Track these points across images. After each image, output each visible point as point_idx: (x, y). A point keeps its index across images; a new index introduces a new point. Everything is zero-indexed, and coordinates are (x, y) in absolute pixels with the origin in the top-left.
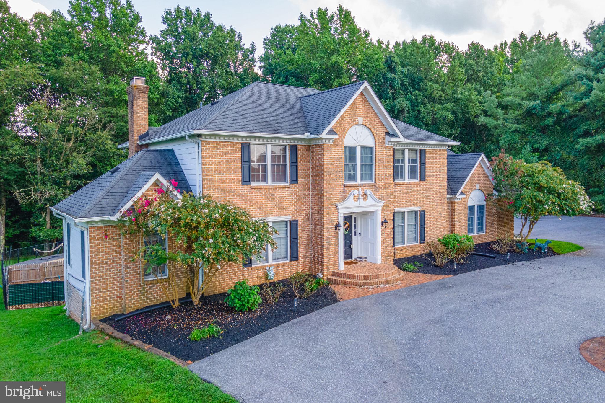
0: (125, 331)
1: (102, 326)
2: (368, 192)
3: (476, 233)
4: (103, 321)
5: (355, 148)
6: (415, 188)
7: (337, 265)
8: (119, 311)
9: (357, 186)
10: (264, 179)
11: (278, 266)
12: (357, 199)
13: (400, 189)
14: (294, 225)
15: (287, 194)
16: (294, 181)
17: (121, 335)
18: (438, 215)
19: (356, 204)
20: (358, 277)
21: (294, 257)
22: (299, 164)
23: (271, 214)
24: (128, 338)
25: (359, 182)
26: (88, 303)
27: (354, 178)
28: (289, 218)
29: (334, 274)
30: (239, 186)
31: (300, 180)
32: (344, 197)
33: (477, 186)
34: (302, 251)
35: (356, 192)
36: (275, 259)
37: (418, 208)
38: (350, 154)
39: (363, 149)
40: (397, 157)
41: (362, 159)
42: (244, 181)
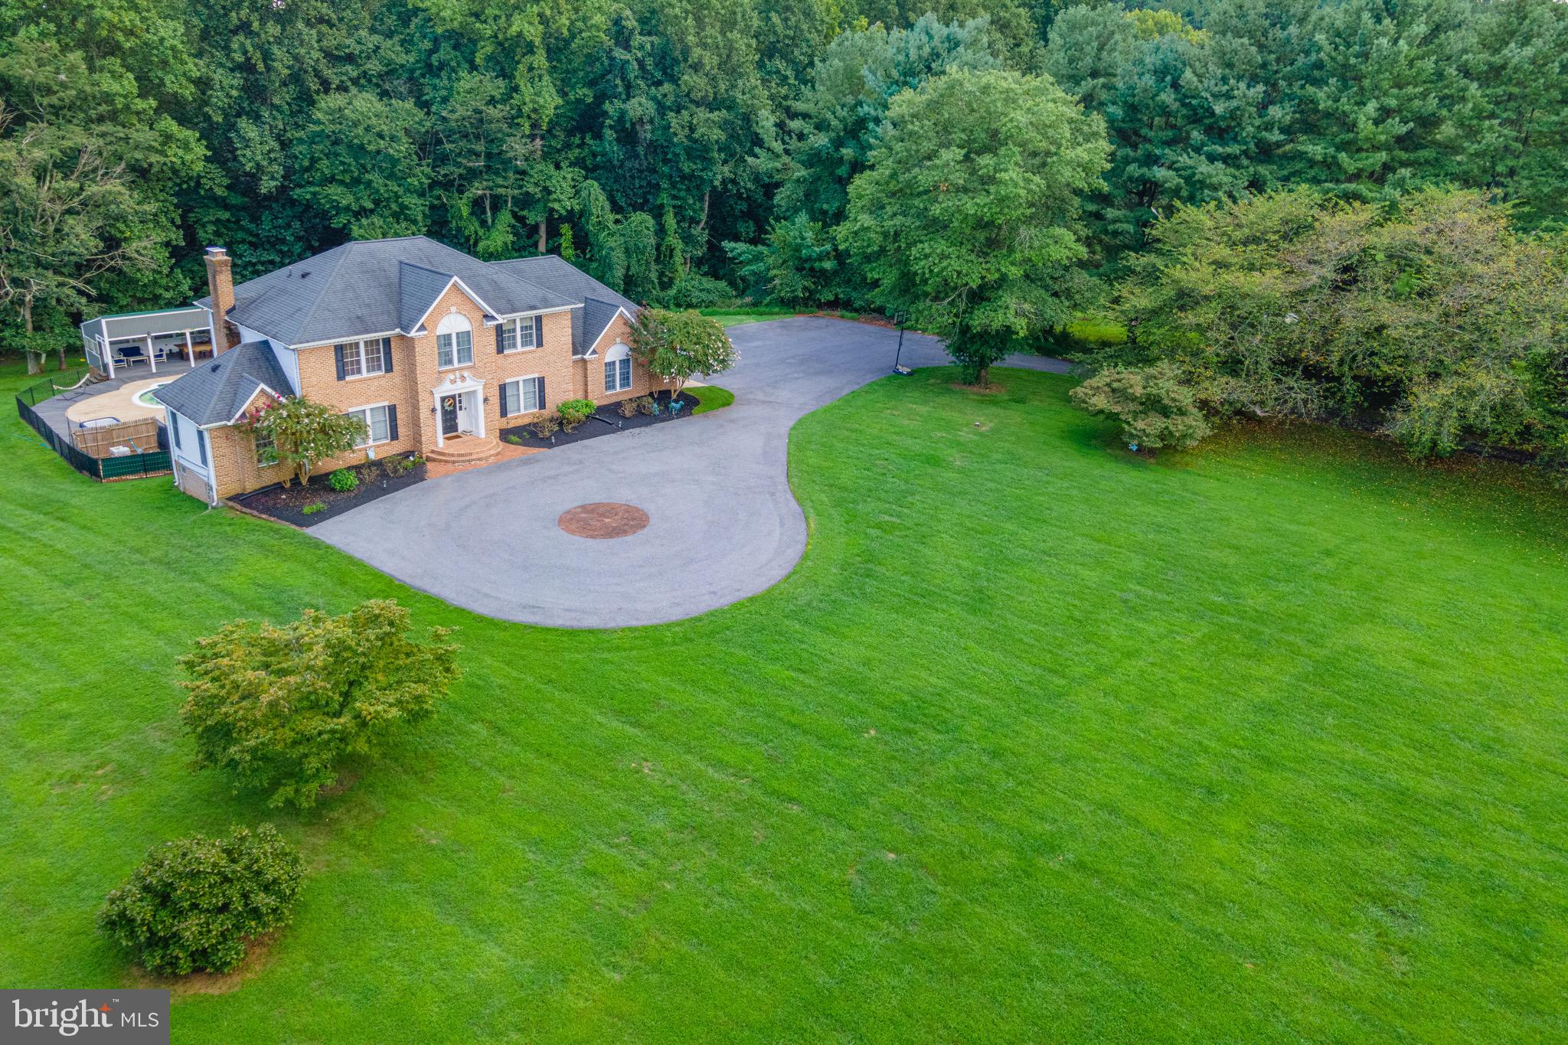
0: (251, 508)
1: (231, 503)
2: (466, 374)
3: (618, 389)
4: (230, 499)
5: (449, 336)
6: (530, 356)
7: (436, 443)
8: (239, 491)
9: (454, 370)
10: (359, 371)
11: (379, 446)
12: (453, 382)
13: (510, 360)
14: (392, 410)
15: (383, 382)
16: (389, 369)
17: (248, 511)
18: (563, 378)
19: (453, 386)
20: (452, 455)
21: (394, 436)
22: (394, 354)
23: (368, 403)
24: (255, 513)
25: (456, 364)
26: (214, 487)
28: (386, 403)
29: (433, 452)
31: (396, 368)
32: (439, 381)
33: (618, 340)
34: (402, 431)
35: (452, 377)
36: (375, 440)
37: (536, 375)
38: (444, 341)
39: (458, 335)
40: (507, 328)
41: (459, 343)
42: (340, 378)
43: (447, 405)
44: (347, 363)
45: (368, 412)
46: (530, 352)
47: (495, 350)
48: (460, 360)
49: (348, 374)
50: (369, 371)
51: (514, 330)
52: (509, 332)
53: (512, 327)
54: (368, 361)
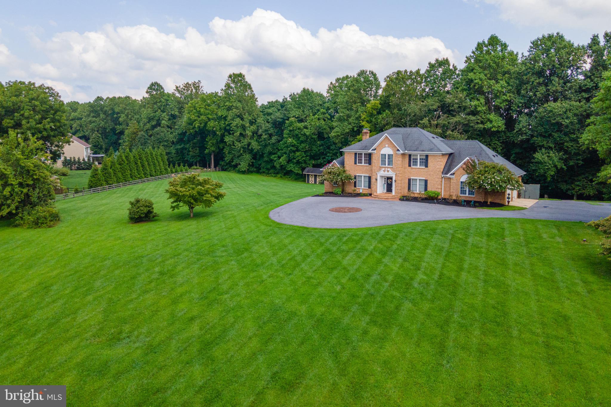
2: (389, 169)
6: (422, 170)
7: (376, 192)
9: (386, 167)
10: (362, 163)
13: (414, 170)
14: (370, 178)
15: (368, 168)
16: (370, 164)
18: (435, 183)
19: (384, 173)
21: (370, 187)
23: (362, 173)
27: (385, 164)
28: (368, 175)
30: (354, 165)
32: (380, 170)
33: (465, 173)
35: (383, 169)
36: (364, 187)
37: (424, 178)
38: (384, 156)
39: (389, 155)
40: (414, 158)
41: (389, 158)
42: (355, 163)
43: (389, 181)
44: (359, 159)
45: (363, 177)
46: (422, 169)
47: (407, 165)
48: (389, 165)
49: (359, 163)
50: (365, 163)
51: (417, 159)
52: (415, 159)
53: (416, 158)
54: (365, 160)
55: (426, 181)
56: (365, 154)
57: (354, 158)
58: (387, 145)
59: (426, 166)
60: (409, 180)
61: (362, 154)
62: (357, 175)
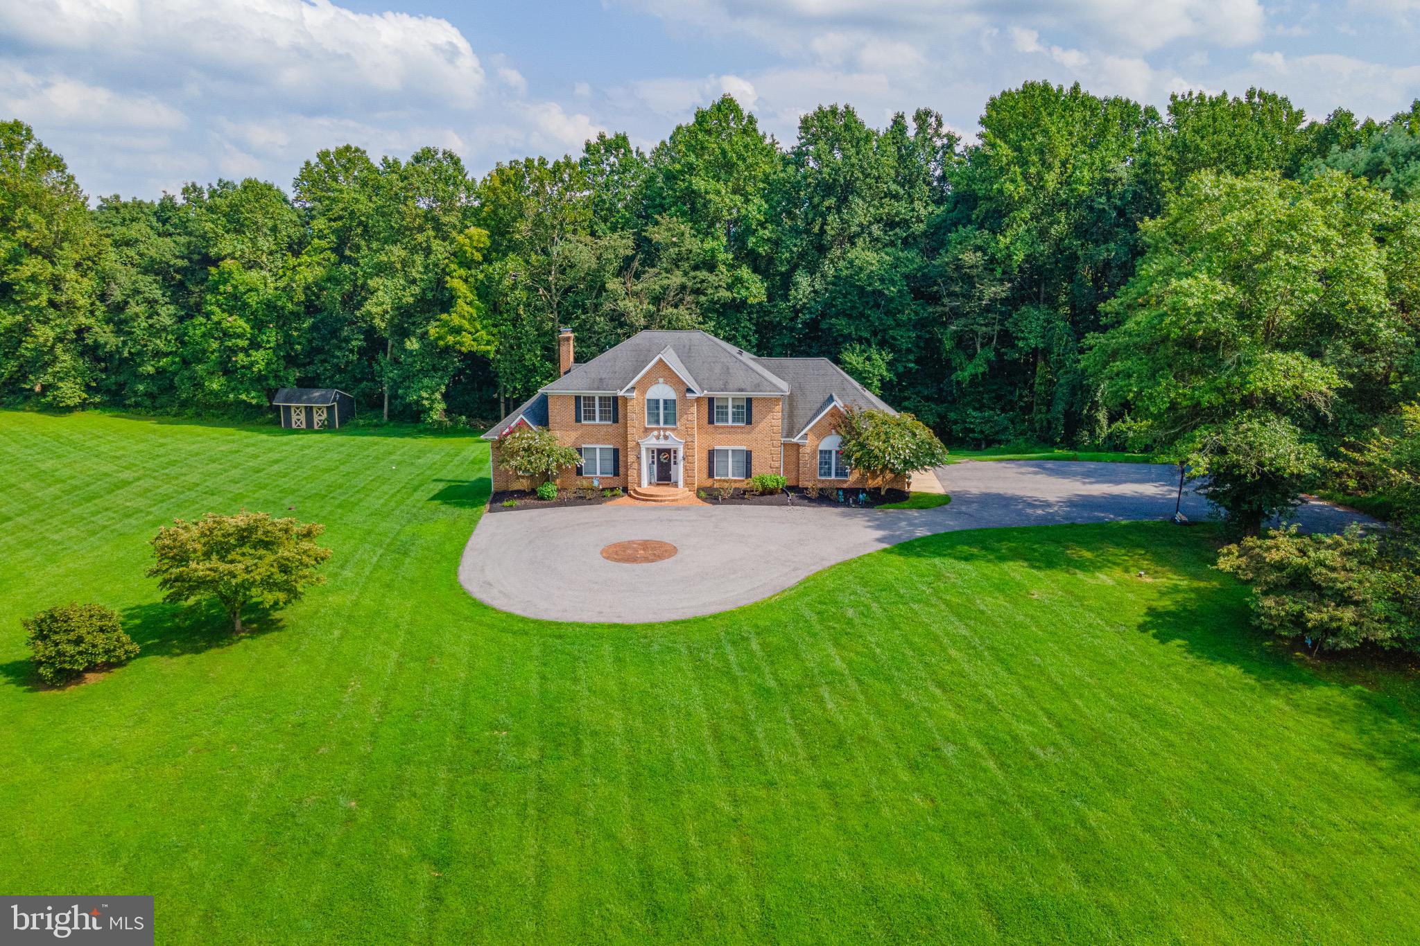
2: (668, 433)
3: (834, 477)
4: (496, 493)
5: (657, 401)
6: (739, 431)
9: (659, 429)
10: (594, 419)
11: (603, 478)
12: (657, 438)
13: (720, 431)
14: (616, 452)
15: (610, 429)
16: (616, 421)
18: (769, 456)
19: (657, 442)
21: (616, 473)
22: (620, 410)
23: (597, 443)
25: (662, 425)
26: (493, 483)
27: (658, 422)
28: (611, 446)
29: (635, 490)
30: (574, 424)
31: (620, 420)
32: (646, 434)
34: (622, 470)
35: (658, 434)
36: (601, 473)
37: (744, 448)
38: (653, 405)
39: (665, 402)
40: (720, 404)
41: (665, 408)
42: (578, 420)
43: (662, 458)
44: (585, 411)
45: (598, 451)
46: (739, 427)
47: (706, 420)
48: (666, 422)
49: (585, 419)
50: (601, 419)
51: (727, 407)
52: (722, 407)
53: (725, 404)
54: (601, 412)
55: (749, 454)
56: (600, 398)
57: (573, 407)
58: (661, 380)
59: (749, 422)
60: (711, 454)
61: (594, 398)
62: (584, 446)
